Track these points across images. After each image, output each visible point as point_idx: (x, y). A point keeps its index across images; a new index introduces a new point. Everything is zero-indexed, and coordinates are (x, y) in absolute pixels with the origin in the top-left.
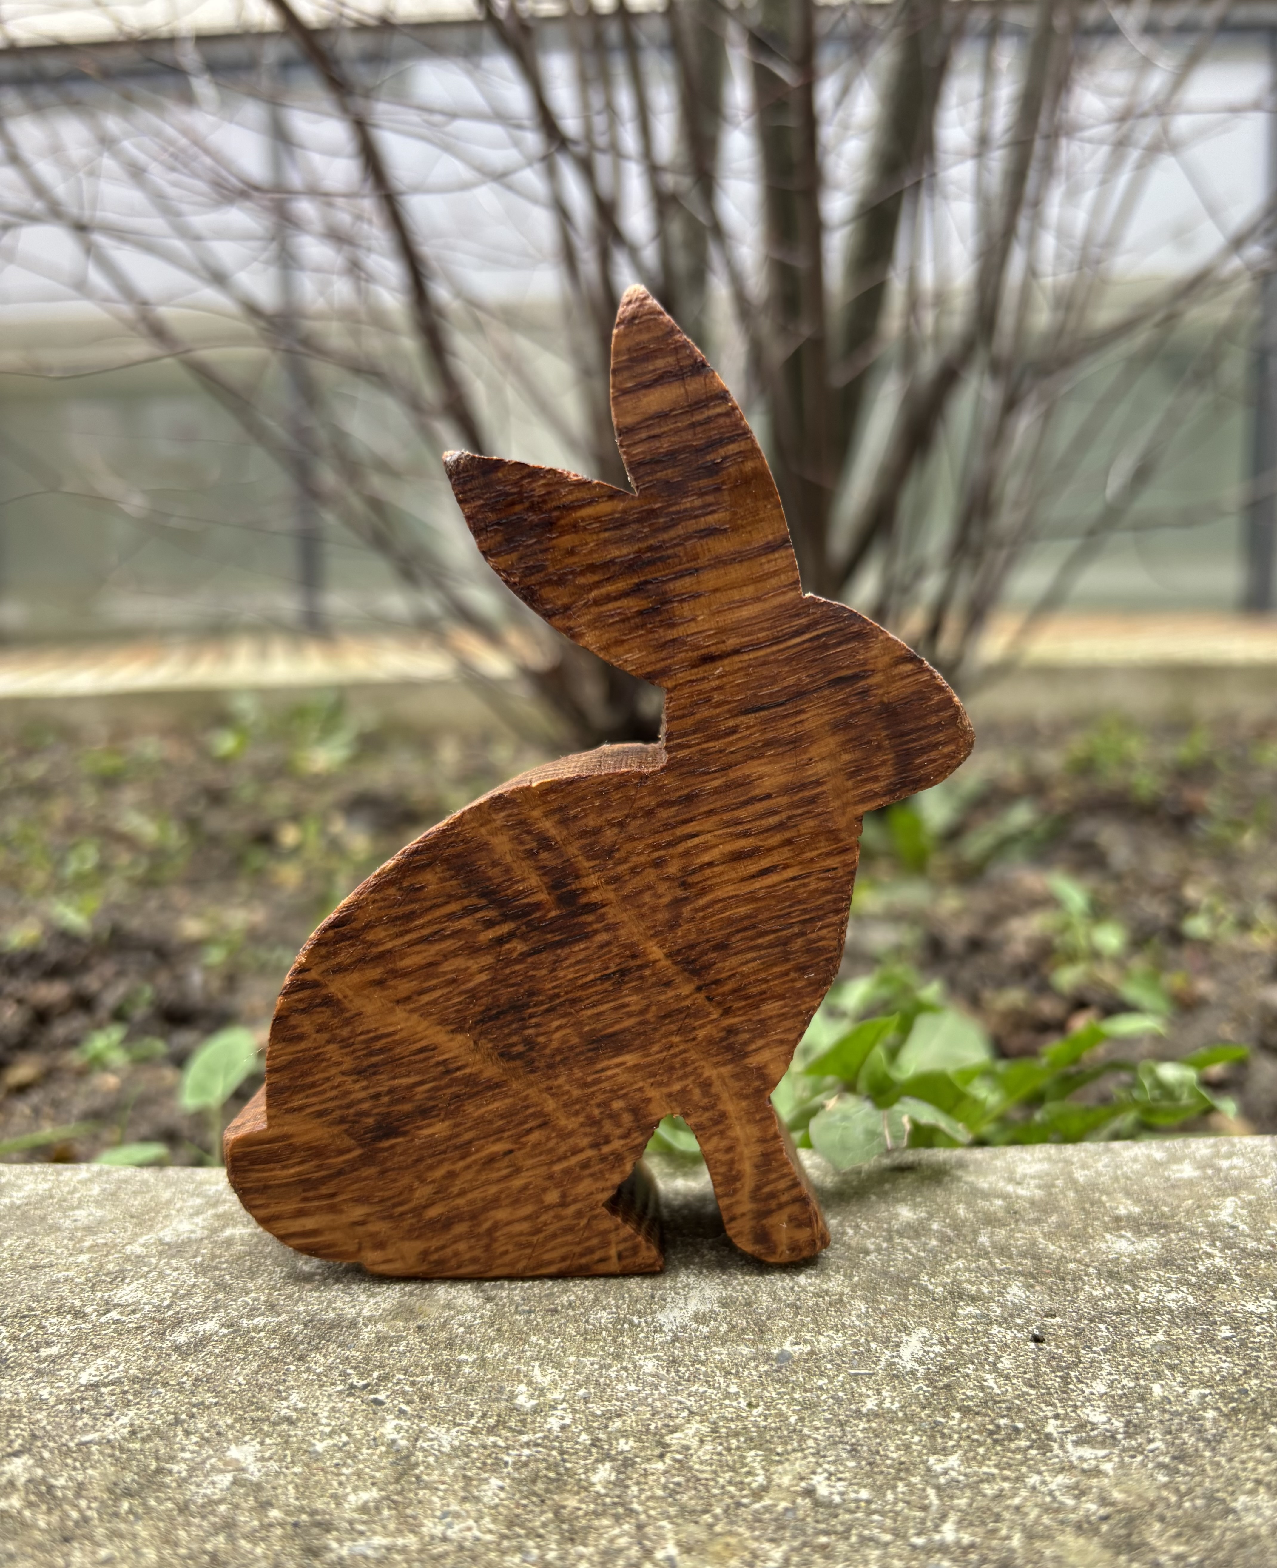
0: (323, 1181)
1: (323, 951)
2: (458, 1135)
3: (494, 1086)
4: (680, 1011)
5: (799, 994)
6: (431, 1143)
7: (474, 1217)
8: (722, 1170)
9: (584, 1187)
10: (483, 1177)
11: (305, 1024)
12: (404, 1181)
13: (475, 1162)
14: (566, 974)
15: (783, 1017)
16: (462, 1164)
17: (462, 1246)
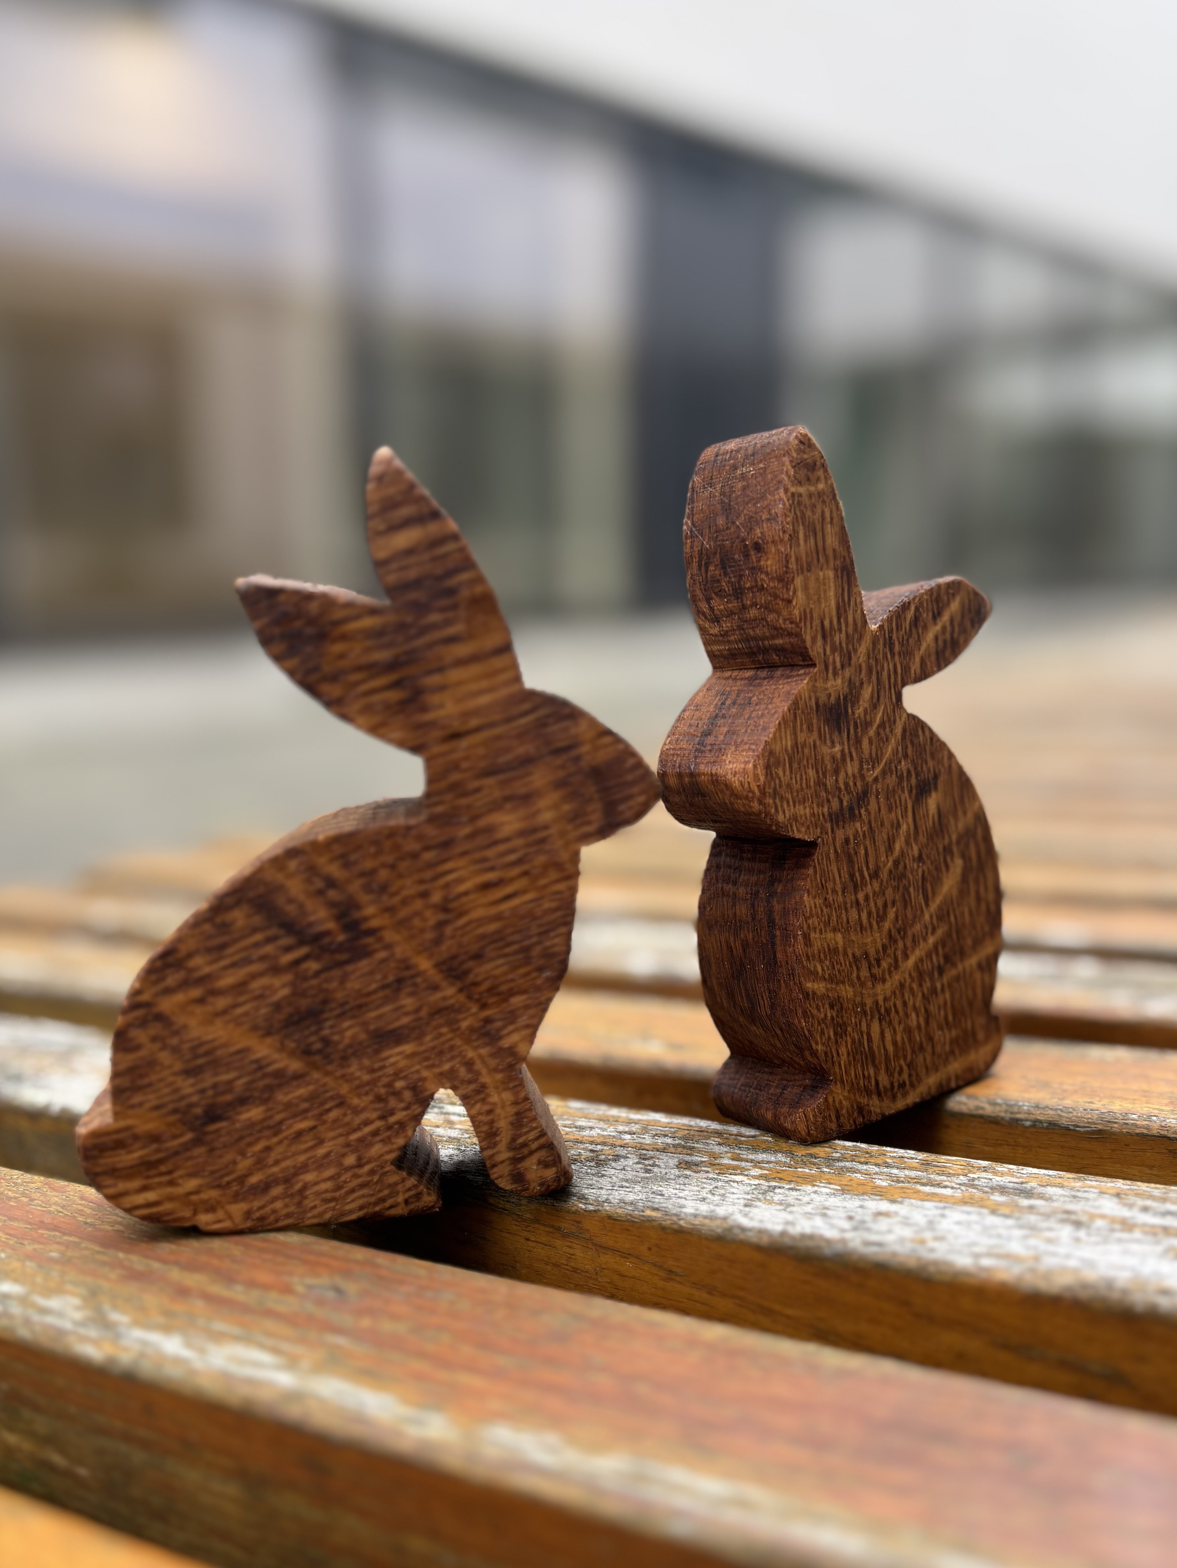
0: (161, 1161)
1: (153, 977)
2: (271, 1117)
3: (298, 1077)
4: (446, 1008)
5: (538, 989)
6: (251, 1125)
7: (287, 1181)
8: (485, 1128)
9: (377, 1149)
10: (294, 1148)
11: (140, 1035)
12: (229, 1157)
13: (286, 1138)
14: (354, 984)
15: (527, 1007)
16: (275, 1140)
17: (278, 1205)
